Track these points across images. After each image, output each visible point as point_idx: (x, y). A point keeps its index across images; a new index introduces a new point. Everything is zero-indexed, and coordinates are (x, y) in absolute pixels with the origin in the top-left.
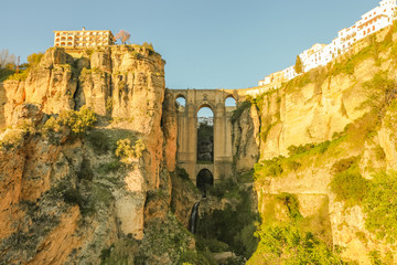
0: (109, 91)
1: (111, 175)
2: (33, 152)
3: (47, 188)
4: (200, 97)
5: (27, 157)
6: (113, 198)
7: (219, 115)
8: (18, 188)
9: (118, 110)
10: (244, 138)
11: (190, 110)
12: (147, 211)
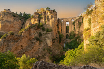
0: (45, 19)
1: (45, 35)
2: (31, 31)
3: (33, 38)
4: (66, 20)
5: (30, 32)
6: (46, 39)
7: (70, 23)
8: (28, 37)
9: (47, 23)
10: (75, 28)
11: (64, 22)
12: (53, 42)
